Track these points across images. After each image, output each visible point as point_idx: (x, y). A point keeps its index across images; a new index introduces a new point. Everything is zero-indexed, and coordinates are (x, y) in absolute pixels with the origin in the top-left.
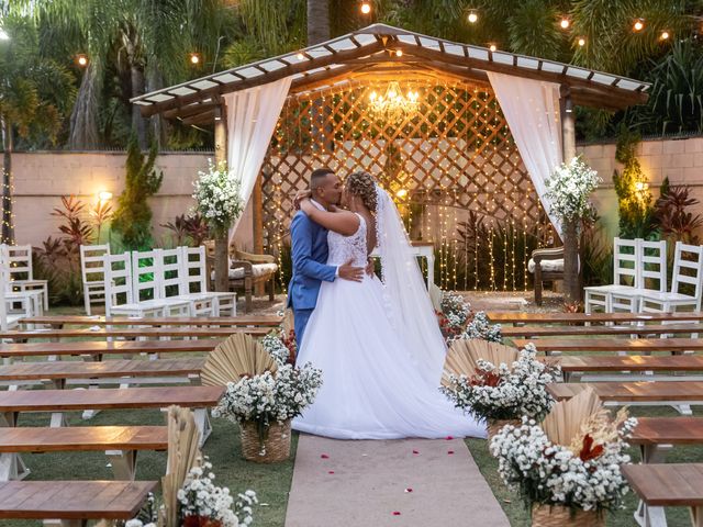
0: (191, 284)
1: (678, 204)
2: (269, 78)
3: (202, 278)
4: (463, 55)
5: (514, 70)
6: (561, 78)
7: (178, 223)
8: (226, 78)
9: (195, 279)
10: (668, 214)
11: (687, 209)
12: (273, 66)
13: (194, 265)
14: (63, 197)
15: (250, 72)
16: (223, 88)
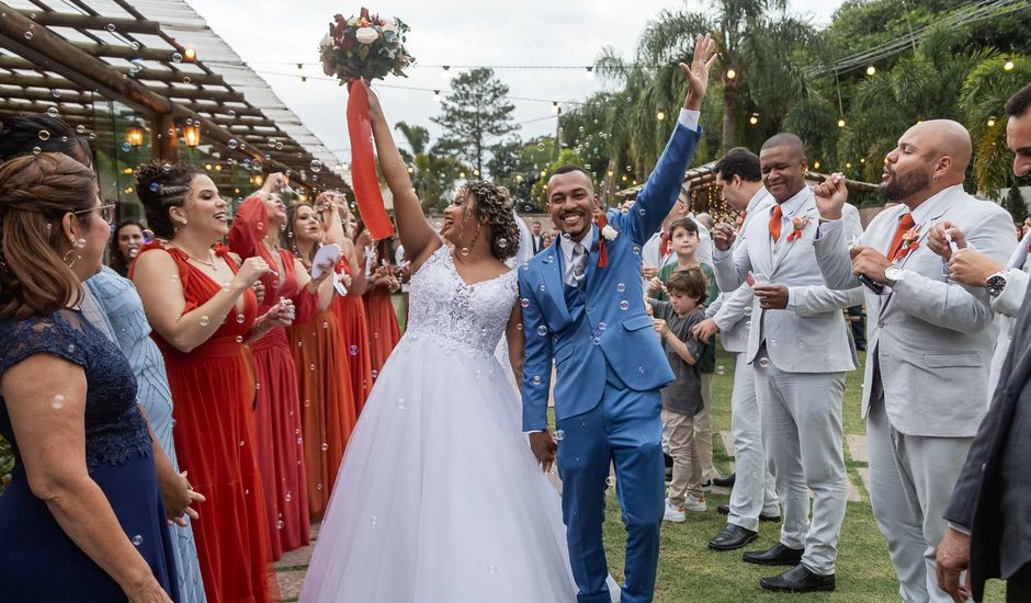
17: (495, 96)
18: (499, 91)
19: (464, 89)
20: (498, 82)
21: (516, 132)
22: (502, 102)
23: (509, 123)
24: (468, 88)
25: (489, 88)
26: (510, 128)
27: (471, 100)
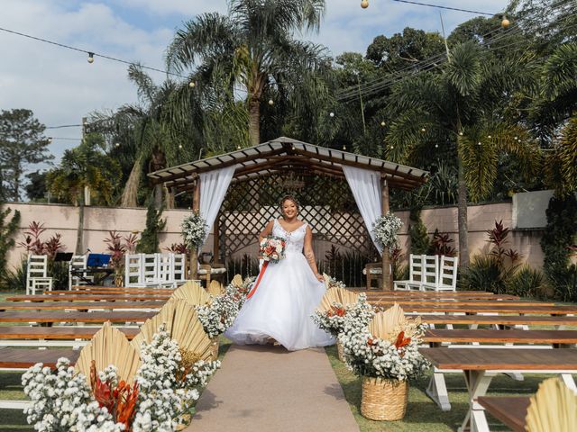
0: (176, 275)
1: (444, 242)
2: (224, 165)
3: (182, 271)
4: (328, 155)
5: (356, 164)
6: (381, 169)
7: (173, 248)
8: (200, 164)
9: (178, 272)
10: (438, 247)
11: (448, 245)
12: (226, 158)
13: (178, 264)
14: (110, 231)
15: (213, 161)
16: (198, 170)
17: (34, 132)
18: (37, 128)
19: (6, 123)
20: (37, 121)
21: (49, 161)
22: (39, 136)
23: (44, 153)
24: (10, 123)
25: (28, 125)
26: (45, 158)
27: (12, 132)
